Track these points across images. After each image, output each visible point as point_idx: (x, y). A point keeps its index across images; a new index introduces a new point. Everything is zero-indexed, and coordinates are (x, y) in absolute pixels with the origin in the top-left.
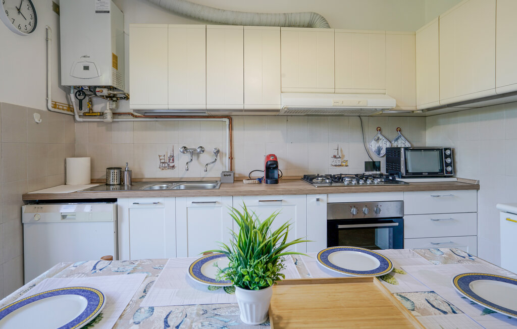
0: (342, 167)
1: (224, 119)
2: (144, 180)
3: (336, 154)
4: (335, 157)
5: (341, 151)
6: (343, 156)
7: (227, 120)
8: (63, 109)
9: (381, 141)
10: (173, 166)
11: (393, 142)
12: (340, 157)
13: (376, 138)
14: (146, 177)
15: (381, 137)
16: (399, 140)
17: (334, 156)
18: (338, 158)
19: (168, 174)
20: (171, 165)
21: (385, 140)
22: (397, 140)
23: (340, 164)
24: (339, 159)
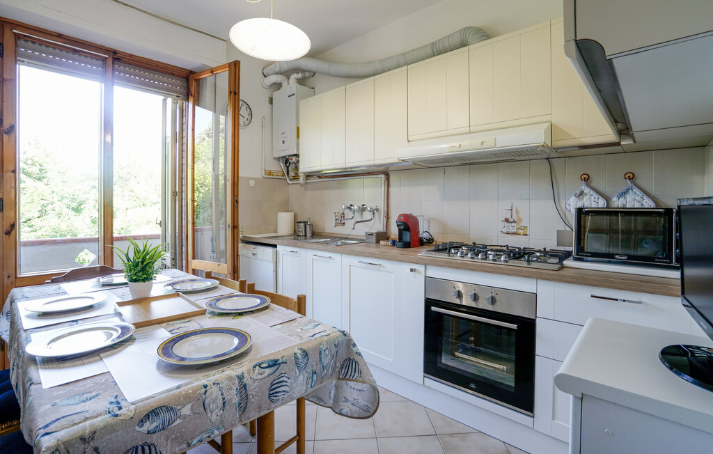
0: (518, 236)
1: (380, 176)
2: (324, 234)
3: (509, 216)
4: (507, 220)
5: (517, 211)
6: (520, 220)
7: (383, 176)
8: (277, 175)
9: (588, 196)
10: (344, 223)
11: (615, 199)
12: (514, 222)
13: (578, 193)
14: (326, 231)
15: (587, 190)
16: (628, 196)
17: (505, 219)
18: (511, 222)
19: (340, 230)
20: (343, 222)
21: (595, 195)
22: (624, 194)
23: (515, 231)
24: (513, 224)
